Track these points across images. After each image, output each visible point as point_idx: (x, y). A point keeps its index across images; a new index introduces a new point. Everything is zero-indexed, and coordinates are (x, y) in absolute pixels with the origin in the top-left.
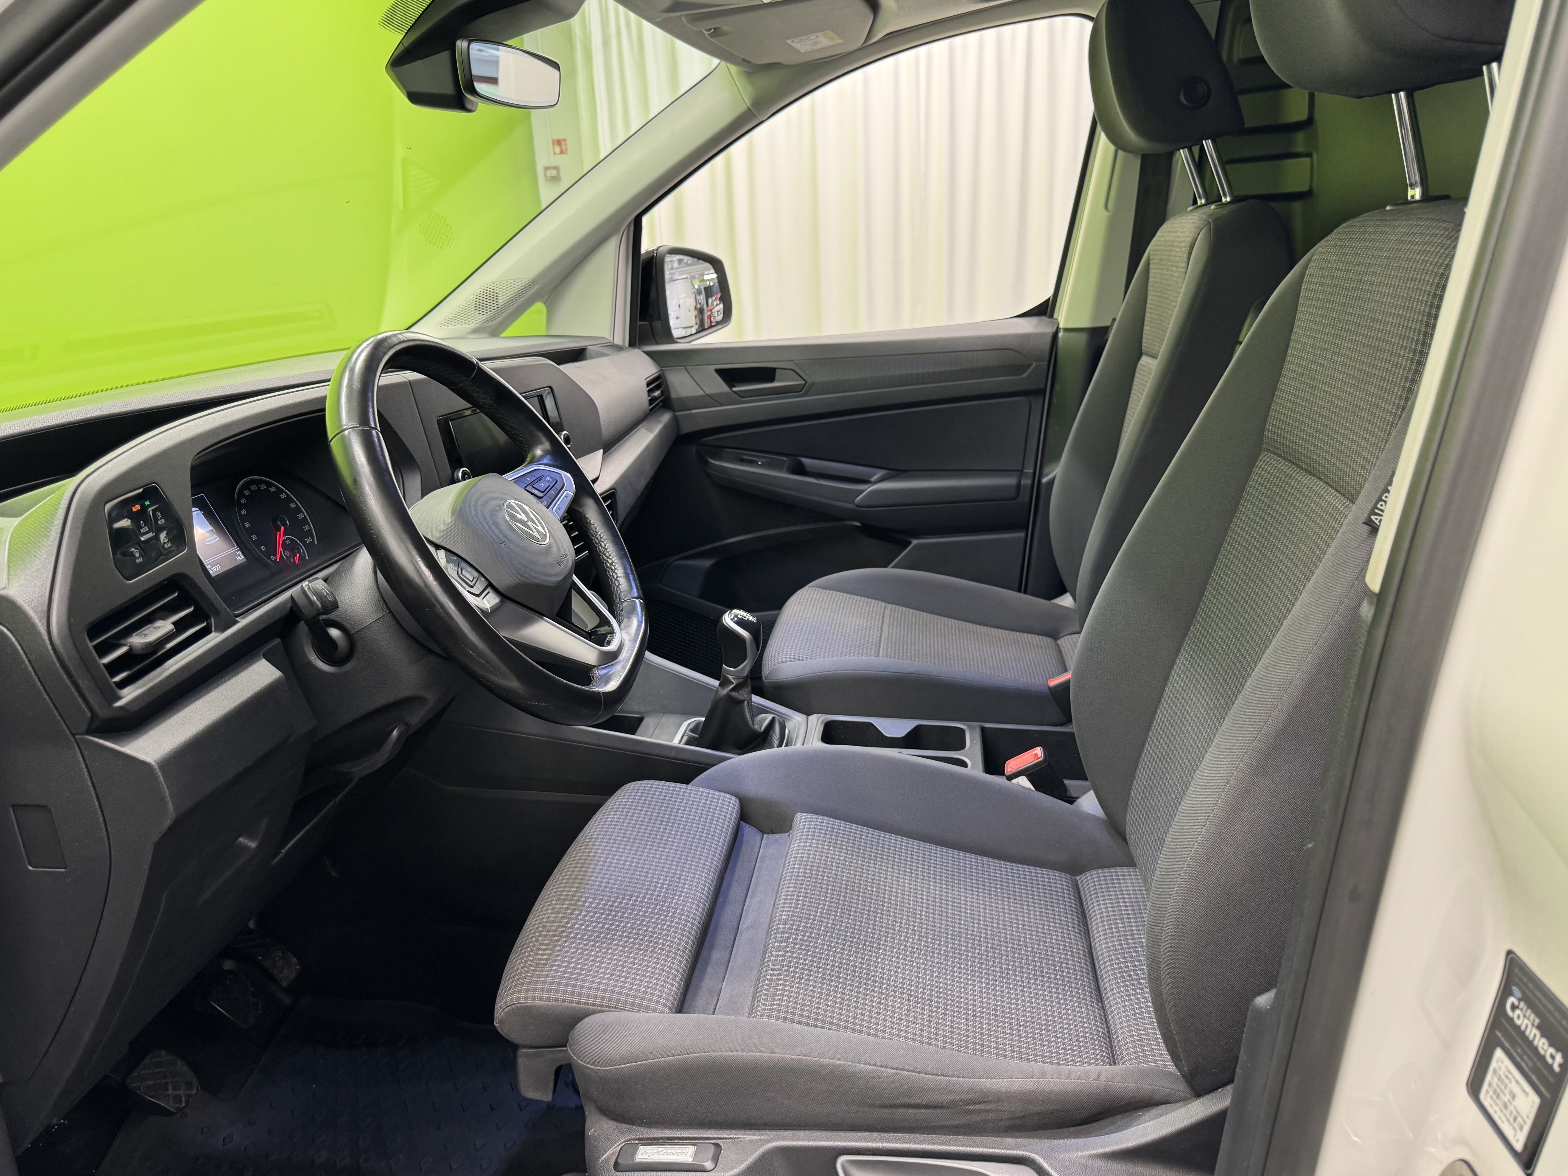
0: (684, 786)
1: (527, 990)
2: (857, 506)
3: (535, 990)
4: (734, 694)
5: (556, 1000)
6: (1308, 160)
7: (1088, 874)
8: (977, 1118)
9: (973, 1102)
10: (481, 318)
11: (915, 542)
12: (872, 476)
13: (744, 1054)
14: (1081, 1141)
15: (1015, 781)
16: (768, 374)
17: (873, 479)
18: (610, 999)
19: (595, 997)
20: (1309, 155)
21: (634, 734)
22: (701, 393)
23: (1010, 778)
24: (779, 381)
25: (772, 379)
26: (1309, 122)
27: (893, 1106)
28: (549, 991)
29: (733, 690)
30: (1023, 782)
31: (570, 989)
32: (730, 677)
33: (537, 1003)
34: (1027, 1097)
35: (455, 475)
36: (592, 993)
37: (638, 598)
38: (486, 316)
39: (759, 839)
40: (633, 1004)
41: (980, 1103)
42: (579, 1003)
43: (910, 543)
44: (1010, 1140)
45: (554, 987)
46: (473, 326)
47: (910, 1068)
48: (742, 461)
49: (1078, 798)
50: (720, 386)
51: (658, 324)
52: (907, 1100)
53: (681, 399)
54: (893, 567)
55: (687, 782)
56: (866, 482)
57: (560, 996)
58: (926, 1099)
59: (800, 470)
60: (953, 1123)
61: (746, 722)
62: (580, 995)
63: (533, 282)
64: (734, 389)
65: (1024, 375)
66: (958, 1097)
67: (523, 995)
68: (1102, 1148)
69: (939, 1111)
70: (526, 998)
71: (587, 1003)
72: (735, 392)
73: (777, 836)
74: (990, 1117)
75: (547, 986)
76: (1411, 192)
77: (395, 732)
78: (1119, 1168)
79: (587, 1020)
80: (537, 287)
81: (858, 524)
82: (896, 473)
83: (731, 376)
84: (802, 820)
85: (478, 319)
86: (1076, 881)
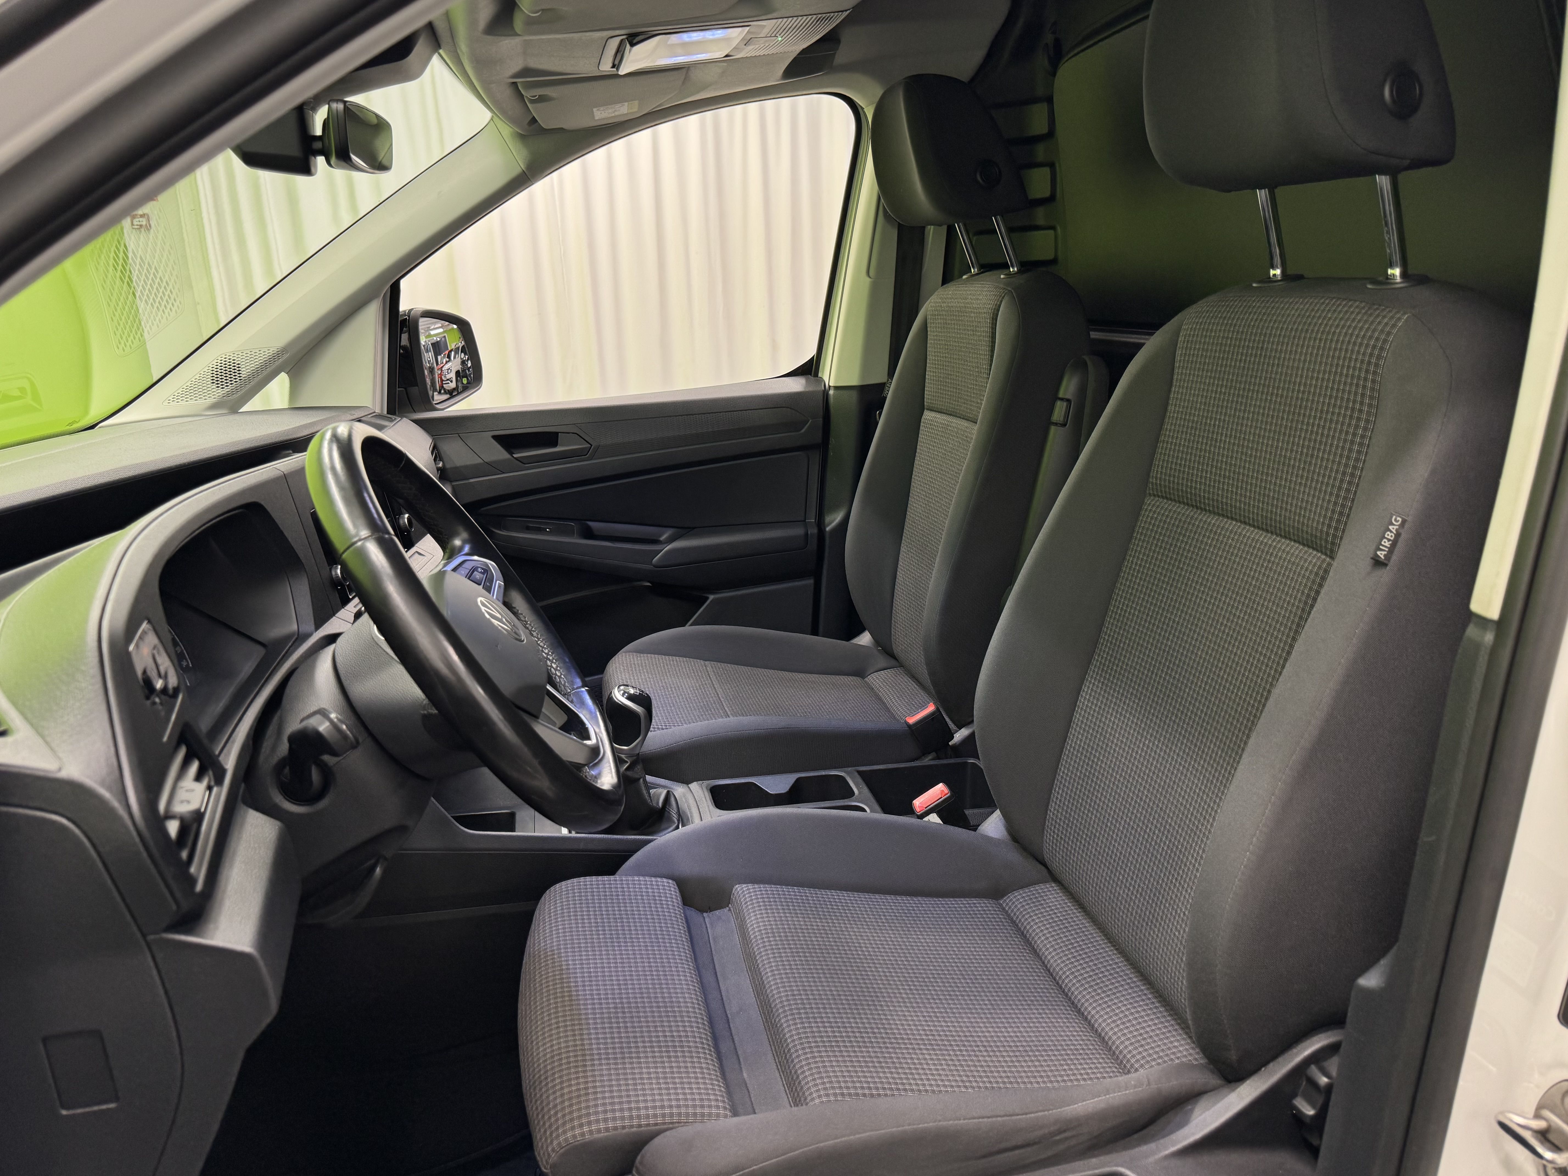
0: (612, 878)
1: (581, 1126)
2: (655, 566)
3: (589, 1123)
4: (629, 773)
5: (615, 1128)
6: (1051, 232)
7: (1011, 896)
8: (1061, 1147)
9: (1060, 1132)
10: (221, 392)
11: (711, 597)
12: (661, 536)
13: (852, 1137)
14: (1152, 1146)
15: (926, 819)
16: (550, 439)
17: (662, 538)
18: (671, 1115)
19: (655, 1116)
20: (1053, 228)
21: (514, 831)
22: (480, 461)
23: (921, 817)
24: (562, 445)
25: (555, 444)
26: (1052, 199)
27: (991, 1154)
28: (606, 1120)
29: (627, 769)
30: (934, 818)
31: (626, 1114)
32: (623, 756)
33: (596, 1136)
34: (1101, 1116)
35: (333, 573)
36: (651, 1112)
37: (583, 687)
38: (226, 390)
39: (702, 919)
40: (695, 1114)
41: (1065, 1131)
42: (640, 1126)
43: (707, 598)
44: (1094, 1161)
45: (609, 1115)
46: (211, 401)
47: (1002, 1113)
48: (528, 529)
49: (979, 826)
50: (499, 453)
51: (414, 391)
52: (1004, 1145)
53: (456, 468)
54: (691, 625)
55: (612, 872)
56: (655, 541)
57: (619, 1123)
58: (1019, 1140)
59: (589, 534)
60: (1043, 1156)
61: (645, 800)
62: (639, 1117)
63: (284, 350)
64: (515, 456)
65: (803, 431)
66: (1046, 1131)
67: (578, 1131)
68: (1173, 1146)
69: (1029, 1149)
70: (583, 1134)
71: (648, 1125)
72: (516, 459)
73: (717, 912)
74: (1073, 1142)
75: (601, 1116)
76: (1272, 272)
77: (378, 870)
78: (1189, 1162)
79: (657, 1141)
80: (286, 356)
81: (649, 584)
82: (685, 531)
83: (509, 442)
84: (743, 892)
85: (216, 394)
86: (1001, 905)
